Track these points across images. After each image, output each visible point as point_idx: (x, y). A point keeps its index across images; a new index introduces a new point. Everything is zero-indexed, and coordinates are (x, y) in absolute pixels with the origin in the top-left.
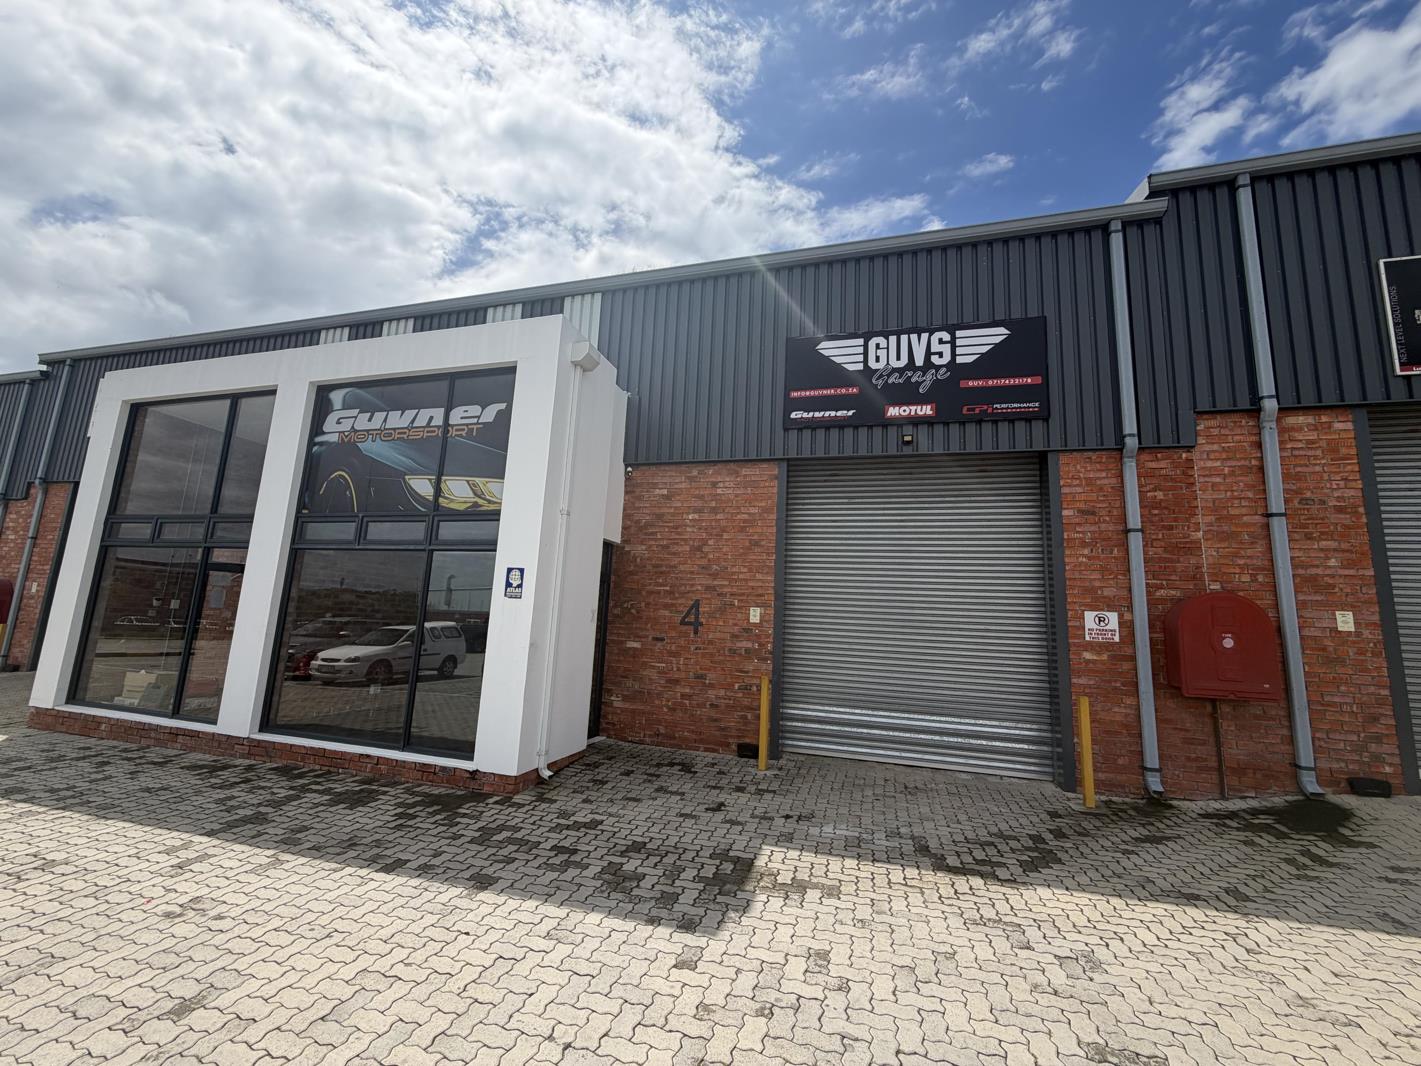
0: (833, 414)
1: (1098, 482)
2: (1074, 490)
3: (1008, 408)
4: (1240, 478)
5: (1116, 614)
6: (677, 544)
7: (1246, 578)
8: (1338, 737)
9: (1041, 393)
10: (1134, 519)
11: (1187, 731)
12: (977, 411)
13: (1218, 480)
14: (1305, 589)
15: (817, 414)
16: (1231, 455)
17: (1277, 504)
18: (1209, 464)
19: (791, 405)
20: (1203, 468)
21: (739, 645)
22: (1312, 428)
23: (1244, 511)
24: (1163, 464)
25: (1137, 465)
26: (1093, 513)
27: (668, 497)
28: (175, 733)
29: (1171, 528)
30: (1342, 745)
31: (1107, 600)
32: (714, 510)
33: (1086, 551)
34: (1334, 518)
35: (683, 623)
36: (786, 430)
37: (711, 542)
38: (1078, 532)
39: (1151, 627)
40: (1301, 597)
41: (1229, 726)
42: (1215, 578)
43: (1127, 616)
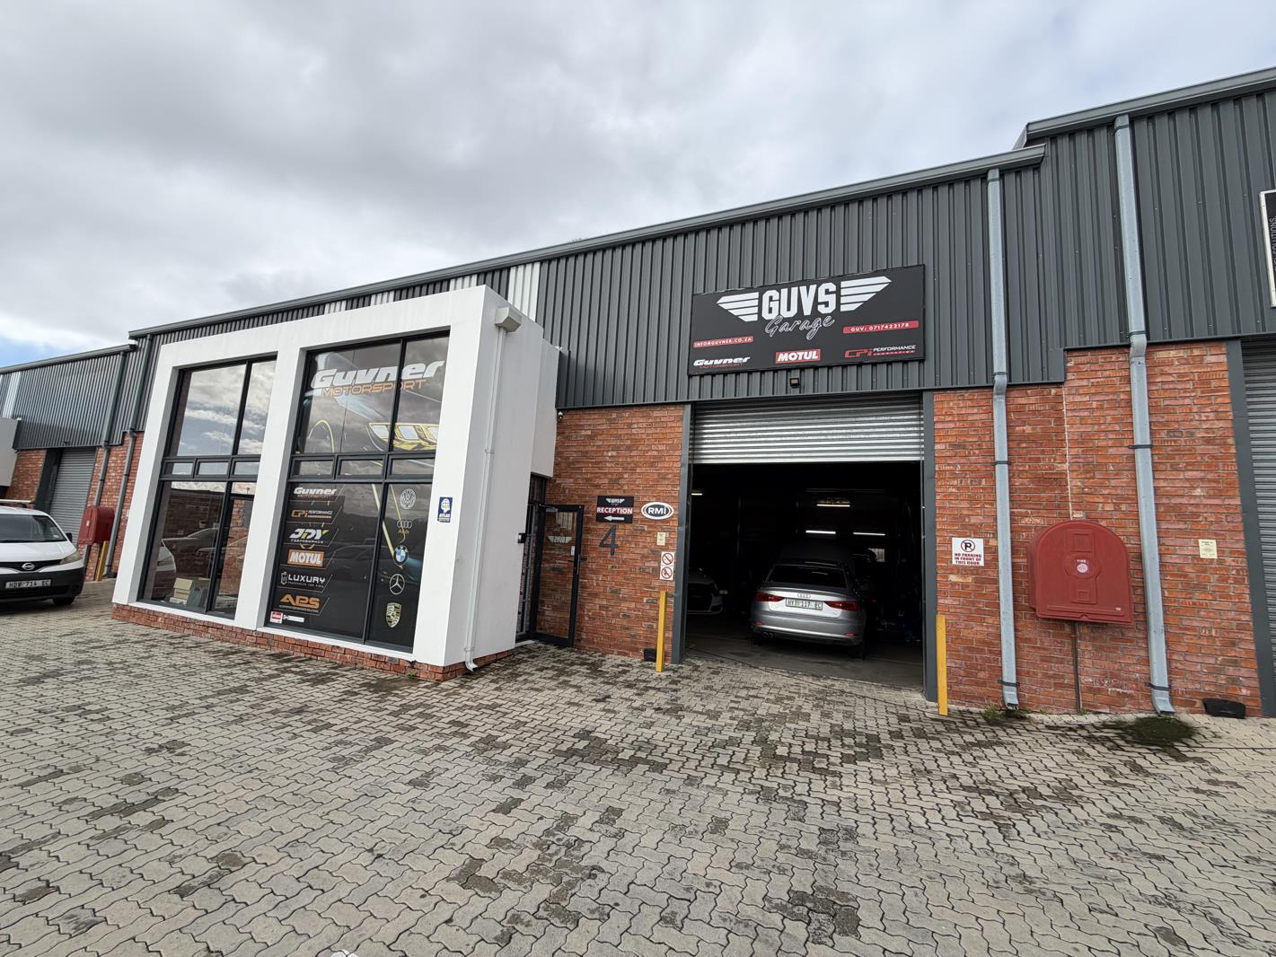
0: (730, 361)
1: (970, 418)
2: (946, 426)
3: (886, 351)
4: (1108, 412)
5: (981, 540)
6: (599, 478)
7: (1109, 507)
8: (1195, 659)
9: (919, 336)
10: (1001, 453)
11: (1047, 649)
12: (858, 355)
13: (1086, 414)
14: (1168, 518)
15: (717, 362)
16: (1099, 390)
17: (1142, 435)
18: (1078, 399)
19: (694, 354)
20: (1071, 403)
21: (647, 564)
22: (1183, 361)
23: (1110, 443)
24: (1033, 399)
25: (1006, 401)
26: (964, 448)
27: (591, 437)
28: (207, 626)
29: (1038, 460)
30: (1199, 667)
31: (974, 528)
32: (629, 448)
33: (955, 482)
34: (1200, 449)
35: (602, 545)
36: (690, 376)
37: (626, 476)
38: (949, 465)
39: (1014, 552)
40: (1164, 526)
41: (1086, 646)
42: (1078, 507)
43: (992, 542)
